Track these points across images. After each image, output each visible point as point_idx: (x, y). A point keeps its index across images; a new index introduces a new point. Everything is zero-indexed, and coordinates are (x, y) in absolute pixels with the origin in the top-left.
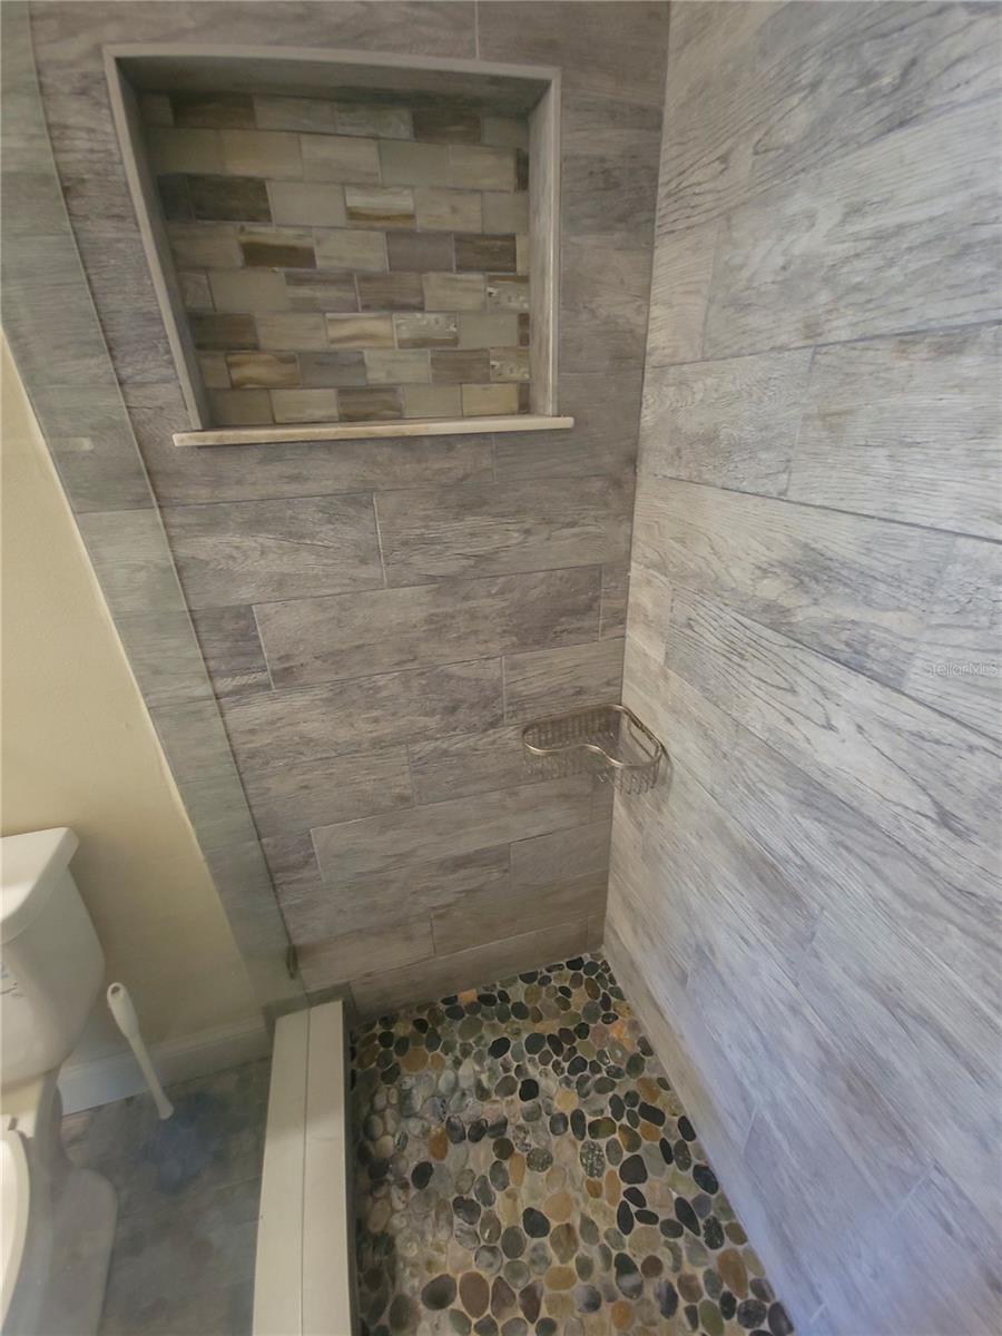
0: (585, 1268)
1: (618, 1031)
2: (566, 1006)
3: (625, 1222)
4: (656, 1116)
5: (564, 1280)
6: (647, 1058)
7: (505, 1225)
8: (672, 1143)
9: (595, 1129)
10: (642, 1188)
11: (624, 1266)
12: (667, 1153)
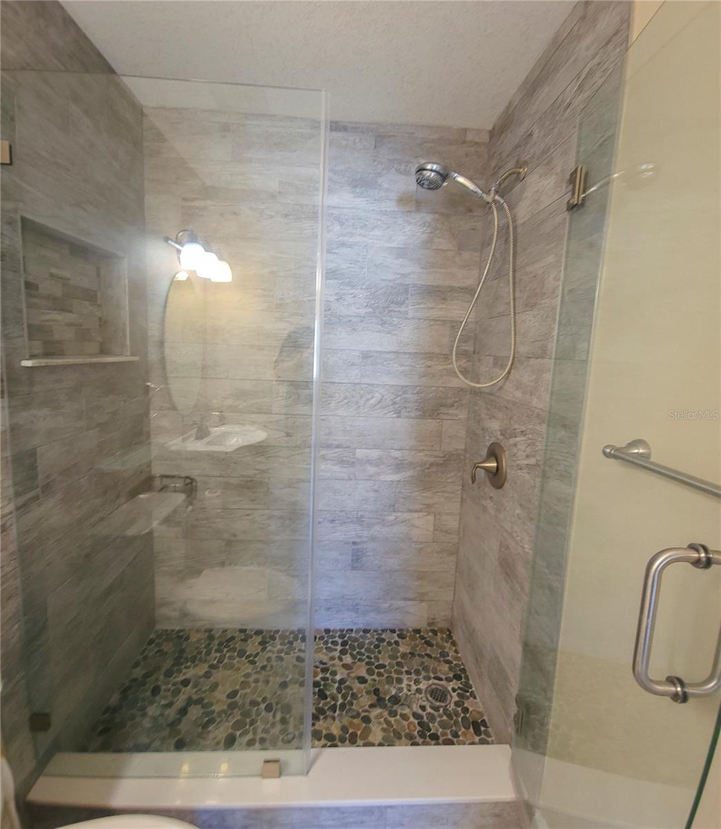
0: (256, 681)
1: (193, 639)
2: (166, 653)
3: (253, 662)
4: (233, 638)
5: (256, 688)
6: (213, 632)
7: (225, 707)
8: (243, 637)
9: (220, 661)
10: (247, 653)
11: (264, 668)
12: (245, 640)
